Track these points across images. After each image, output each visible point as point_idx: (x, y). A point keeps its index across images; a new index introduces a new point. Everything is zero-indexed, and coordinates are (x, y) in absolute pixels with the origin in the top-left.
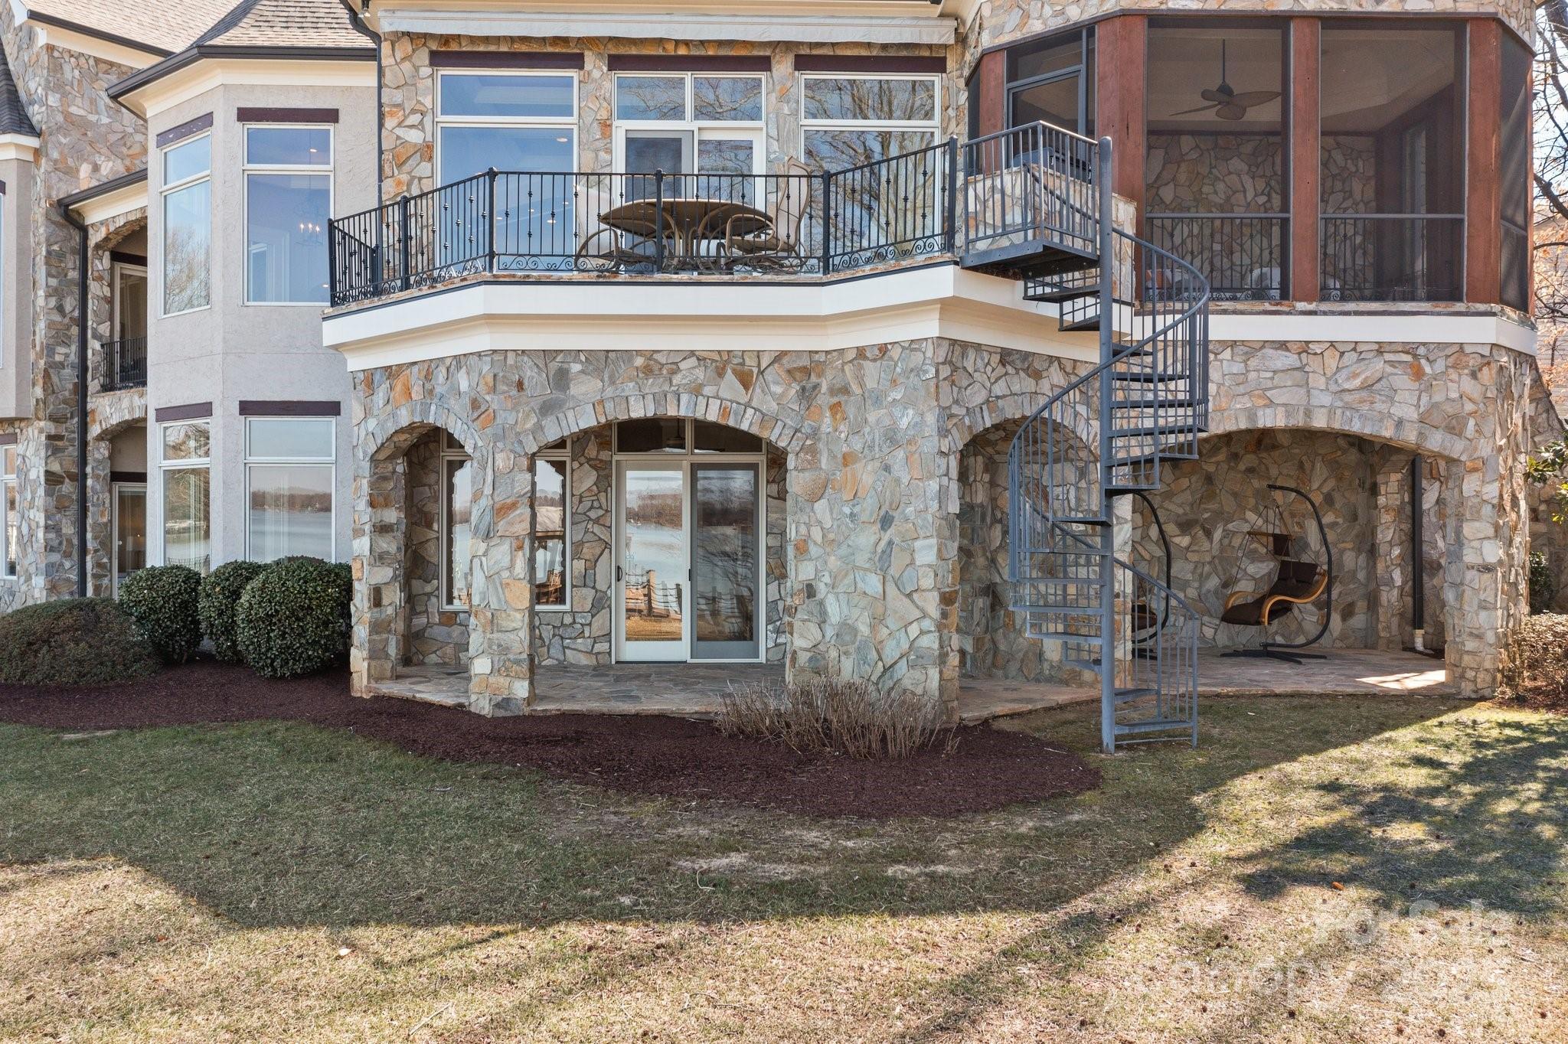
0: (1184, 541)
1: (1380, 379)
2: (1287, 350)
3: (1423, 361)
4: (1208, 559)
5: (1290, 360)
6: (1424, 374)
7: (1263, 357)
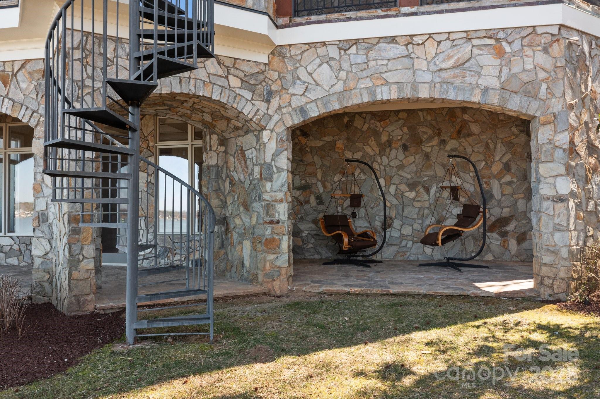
0: (412, 195)
1: (469, 59)
2: (397, 43)
3: (504, 43)
4: (427, 205)
5: (399, 50)
6: (505, 53)
7: (380, 50)
